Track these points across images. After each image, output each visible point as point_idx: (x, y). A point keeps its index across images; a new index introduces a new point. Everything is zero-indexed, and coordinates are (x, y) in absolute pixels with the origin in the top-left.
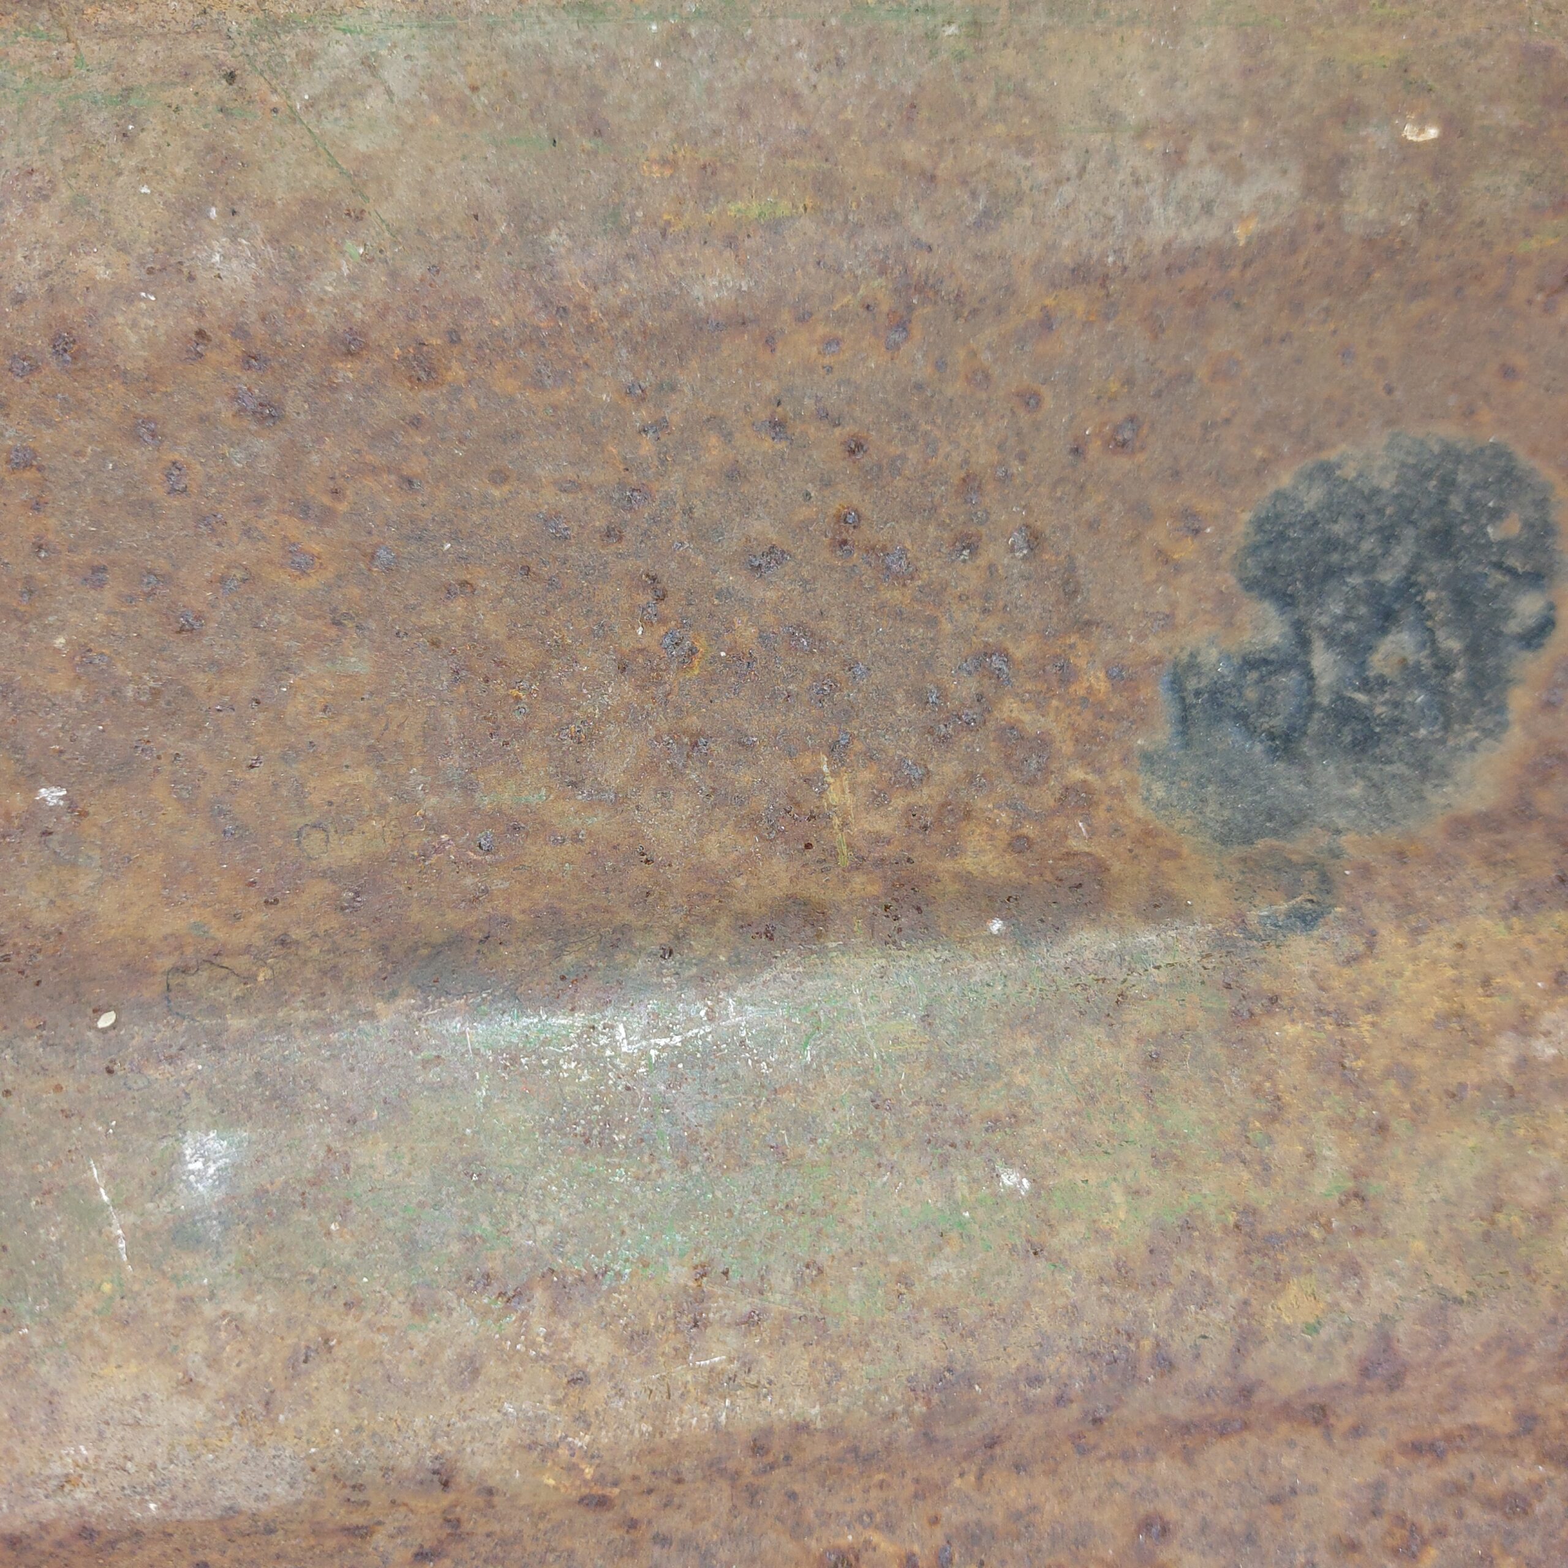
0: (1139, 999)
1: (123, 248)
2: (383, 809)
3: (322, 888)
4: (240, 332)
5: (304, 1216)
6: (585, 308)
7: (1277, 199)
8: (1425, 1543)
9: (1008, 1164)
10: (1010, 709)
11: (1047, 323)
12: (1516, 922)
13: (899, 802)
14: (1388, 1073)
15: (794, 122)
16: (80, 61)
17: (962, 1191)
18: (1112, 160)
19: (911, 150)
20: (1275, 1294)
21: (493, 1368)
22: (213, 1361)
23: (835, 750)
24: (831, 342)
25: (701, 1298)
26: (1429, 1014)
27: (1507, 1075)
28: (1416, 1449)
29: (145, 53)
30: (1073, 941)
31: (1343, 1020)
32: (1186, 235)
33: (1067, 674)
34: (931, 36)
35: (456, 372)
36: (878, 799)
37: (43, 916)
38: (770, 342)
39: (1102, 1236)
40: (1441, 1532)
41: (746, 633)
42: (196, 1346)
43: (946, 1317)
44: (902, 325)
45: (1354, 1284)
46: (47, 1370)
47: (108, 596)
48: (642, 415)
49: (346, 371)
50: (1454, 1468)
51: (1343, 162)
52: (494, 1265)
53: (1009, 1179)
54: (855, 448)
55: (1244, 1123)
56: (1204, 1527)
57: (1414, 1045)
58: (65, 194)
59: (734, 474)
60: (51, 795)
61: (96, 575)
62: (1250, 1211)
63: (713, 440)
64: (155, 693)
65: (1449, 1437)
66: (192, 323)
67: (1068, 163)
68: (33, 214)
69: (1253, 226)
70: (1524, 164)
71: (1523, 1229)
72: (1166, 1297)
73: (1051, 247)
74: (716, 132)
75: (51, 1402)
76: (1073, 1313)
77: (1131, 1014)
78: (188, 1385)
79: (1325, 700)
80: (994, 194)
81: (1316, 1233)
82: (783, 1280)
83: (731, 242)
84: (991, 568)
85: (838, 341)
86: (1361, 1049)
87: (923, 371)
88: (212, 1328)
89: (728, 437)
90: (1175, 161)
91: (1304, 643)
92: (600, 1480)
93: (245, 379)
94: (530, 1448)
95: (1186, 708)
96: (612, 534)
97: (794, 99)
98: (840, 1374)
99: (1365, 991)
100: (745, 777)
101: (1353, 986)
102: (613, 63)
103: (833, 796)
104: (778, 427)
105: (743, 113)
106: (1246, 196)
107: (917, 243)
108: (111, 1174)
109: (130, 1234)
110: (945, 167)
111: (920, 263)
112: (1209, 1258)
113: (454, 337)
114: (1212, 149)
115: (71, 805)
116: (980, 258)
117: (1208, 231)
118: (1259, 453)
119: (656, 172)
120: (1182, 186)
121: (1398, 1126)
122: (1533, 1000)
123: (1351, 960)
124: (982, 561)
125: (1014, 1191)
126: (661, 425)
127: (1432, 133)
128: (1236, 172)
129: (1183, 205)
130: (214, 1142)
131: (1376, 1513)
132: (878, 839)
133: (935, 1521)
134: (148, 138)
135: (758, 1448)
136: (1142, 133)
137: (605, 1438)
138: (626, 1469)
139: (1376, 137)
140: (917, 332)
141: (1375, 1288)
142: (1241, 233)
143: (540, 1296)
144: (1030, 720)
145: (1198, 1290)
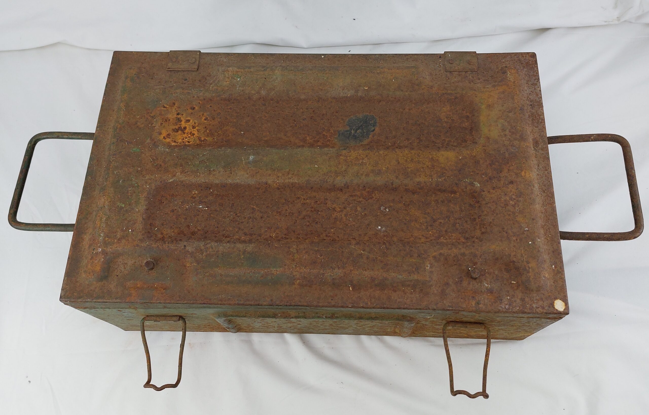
0: (329, 154)
1: (255, 91)
2: (269, 136)
3: (264, 141)
4: (263, 98)
5: (258, 163)
6: (291, 98)
7: (352, 93)
8: (351, 204)
9: (316, 165)
10: (324, 133)
11: (332, 102)
12: (363, 151)
13: (313, 139)
14: (350, 162)
15: (311, 85)
16: (254, 76)
17: (312, 166)
18: (338, 89)
19: (321, 87)
20: (337, 177)
21: (271, 175)
22: (250, 172)
23: (308, 135)
24: (312, 102)
25: (289, 172)
26: (354, 157)
27: (361, 163)
28: (351, 196)
29: (259, 76)
30: (324, 149)
31: (347, 157)
32: (344, 96)
33: (329, 130)
34: (324, 79)
35: (280, 102)
36: (311, 139)
37: (240, 141)
38: (307, 102)
39: (323, 171)
40: (352, 203)
41: (302, 125)
42: (248, 171)
43: (309, 176)
44: (319, 101)
45: (344, 177)
46: (237, 171)
47: (249, 118)
48: (296, 107)
49: (271, 102)
50: (354, 198)
51: (358, 90)
52: (273, 167)
53: (316, 166)
54: (314, 111)
55: (337, 164)
56: (331, 200)
57: (353, 160)
58: (251, 86)
59: (303, 112)
60: (242, 133)
61: (248, 116)
62: (336, 171)
63: (301, 109)
64: (252, 126)
65: (354, 195)
66: (260, 97)
67: (334, 89)
68: (248, 88)
69: (350, 95)
70: (375, 91)
71: (360, 175)
72: (328, 176)
73: (332, 96)
74: (304, 85)
75: (237, 174)
76: (319, 177)
77: (328, 155)
78: (247, 174)
79: (352, 134)
80: (327, 91)
81: (342, 173)
82: (296, 172)
83: (304, 94)
84: (324, 122)
85: (313, 102)
86: (348, 159)
87: (320, 105)
88: (250, 170)
89: (303, 109)
90: (343, 89)
91: (351, 130)
92: (279, 186)
93: (263, 102)
94: (273, 182)
95: (340, 134)
96: (292, 116)
97: (311, 83)
98: (299, 179)
99: (349, 155)
100: (300, 136)
101: (348, 155)
102: (296, 79)
103: (307, 138)
104: (307, 109)
105: (307, 84)
106: (349, 93)
107: (320, 94)
108: (244, 158)
109: (245, 162)
110: (323, 89)
111: (320, 96)
112: (332, 174)
113: (281, 100)
114: (347, 89)
115: (244, 133)
116: (325, 96)
117: (346, 95)
118: (350, 114)
119: (299, 88)
120: (344, 91)
121: (350, 166)
122: (364, 157)
123: (348, 153)
124: (324, 121)
125: (316, 167)
126: (297, 108)
127: (367, 88)
128: (349, 91)
129: (343, 93)
130: (252, 156)
131: (347, 201)
132: (311, 142)
133: (307, 196)
134: (258, 83)
135: (292, 184)
136: (341, 87)
137: (280, 182)
138: (281, 185)
139: (362, 88)
140: (320, 102)
141: (346, 178)
142: (349, 95)
143: (276, 170)
144: (326, 134)
145: (331, 176)
